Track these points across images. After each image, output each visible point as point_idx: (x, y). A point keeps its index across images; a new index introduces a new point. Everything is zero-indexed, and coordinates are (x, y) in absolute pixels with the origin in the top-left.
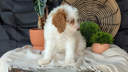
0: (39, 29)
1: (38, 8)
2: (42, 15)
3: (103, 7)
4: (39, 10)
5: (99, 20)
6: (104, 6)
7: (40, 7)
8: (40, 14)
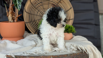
0: (10, 22)
1: (16, 2)
2: (20, 8)
4: (17, 4)
6: (57, 6)
7: (18, 1)
8: (17, 8)
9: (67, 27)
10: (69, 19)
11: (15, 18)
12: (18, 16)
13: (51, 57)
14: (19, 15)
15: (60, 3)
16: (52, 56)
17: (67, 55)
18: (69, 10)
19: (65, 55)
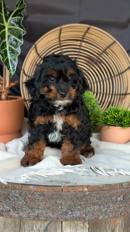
1: (6, 55)
2: (14, 70)
3: (96, 63)
4: (8, 59)
5: (89, 85)
6: (98, 60)
7: (10, 53)
8: (9, 68)
9: (120, 113)
10: (124, 93)
11: (4, 90)
12: (9, 85)
13: (86, 189)
14: (12, 84)
15: (104, 54)
16: (88, 186)
17: (121, 184)
18: (125, 71)
19: (117, 184)
